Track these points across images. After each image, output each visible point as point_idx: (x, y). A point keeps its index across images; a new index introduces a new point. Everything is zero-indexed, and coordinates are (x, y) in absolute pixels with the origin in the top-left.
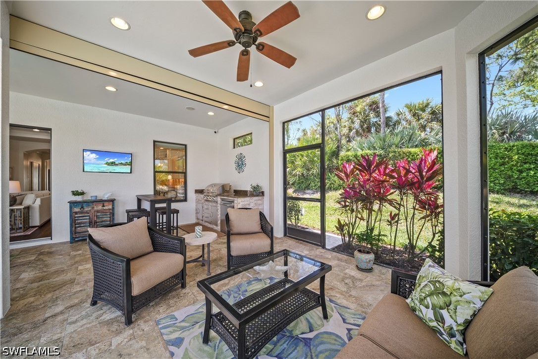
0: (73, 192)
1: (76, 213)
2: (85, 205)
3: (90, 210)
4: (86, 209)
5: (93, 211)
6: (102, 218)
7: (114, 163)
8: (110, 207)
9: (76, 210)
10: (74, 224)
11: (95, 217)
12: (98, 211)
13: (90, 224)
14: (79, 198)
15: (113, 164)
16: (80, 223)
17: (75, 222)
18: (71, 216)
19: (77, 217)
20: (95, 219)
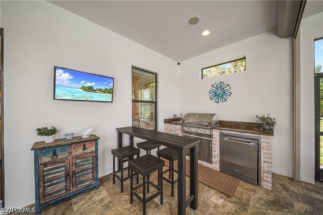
0: (38, 130)
1: (45, 165)
2: (58, 150)
3: (66, 157)
4: (60, 157)
5: (70, 158)
6: (82, 165)
7: (92, 88)
8: (93, 149)
9: (46, 159)
10: (41, 183)
11: (74, 167)
12: (77, 157)
13: (66, 178)
14: (48, 140)
15: (90, 89)
16: (51, 180)
17: (44, 179)
18: (37, 170)
19: (47, 171)
20: (74, 169)
